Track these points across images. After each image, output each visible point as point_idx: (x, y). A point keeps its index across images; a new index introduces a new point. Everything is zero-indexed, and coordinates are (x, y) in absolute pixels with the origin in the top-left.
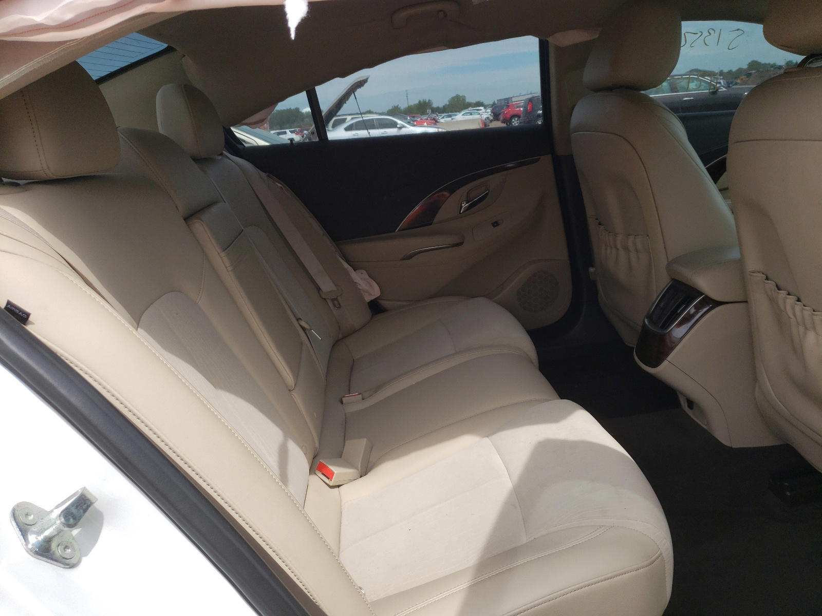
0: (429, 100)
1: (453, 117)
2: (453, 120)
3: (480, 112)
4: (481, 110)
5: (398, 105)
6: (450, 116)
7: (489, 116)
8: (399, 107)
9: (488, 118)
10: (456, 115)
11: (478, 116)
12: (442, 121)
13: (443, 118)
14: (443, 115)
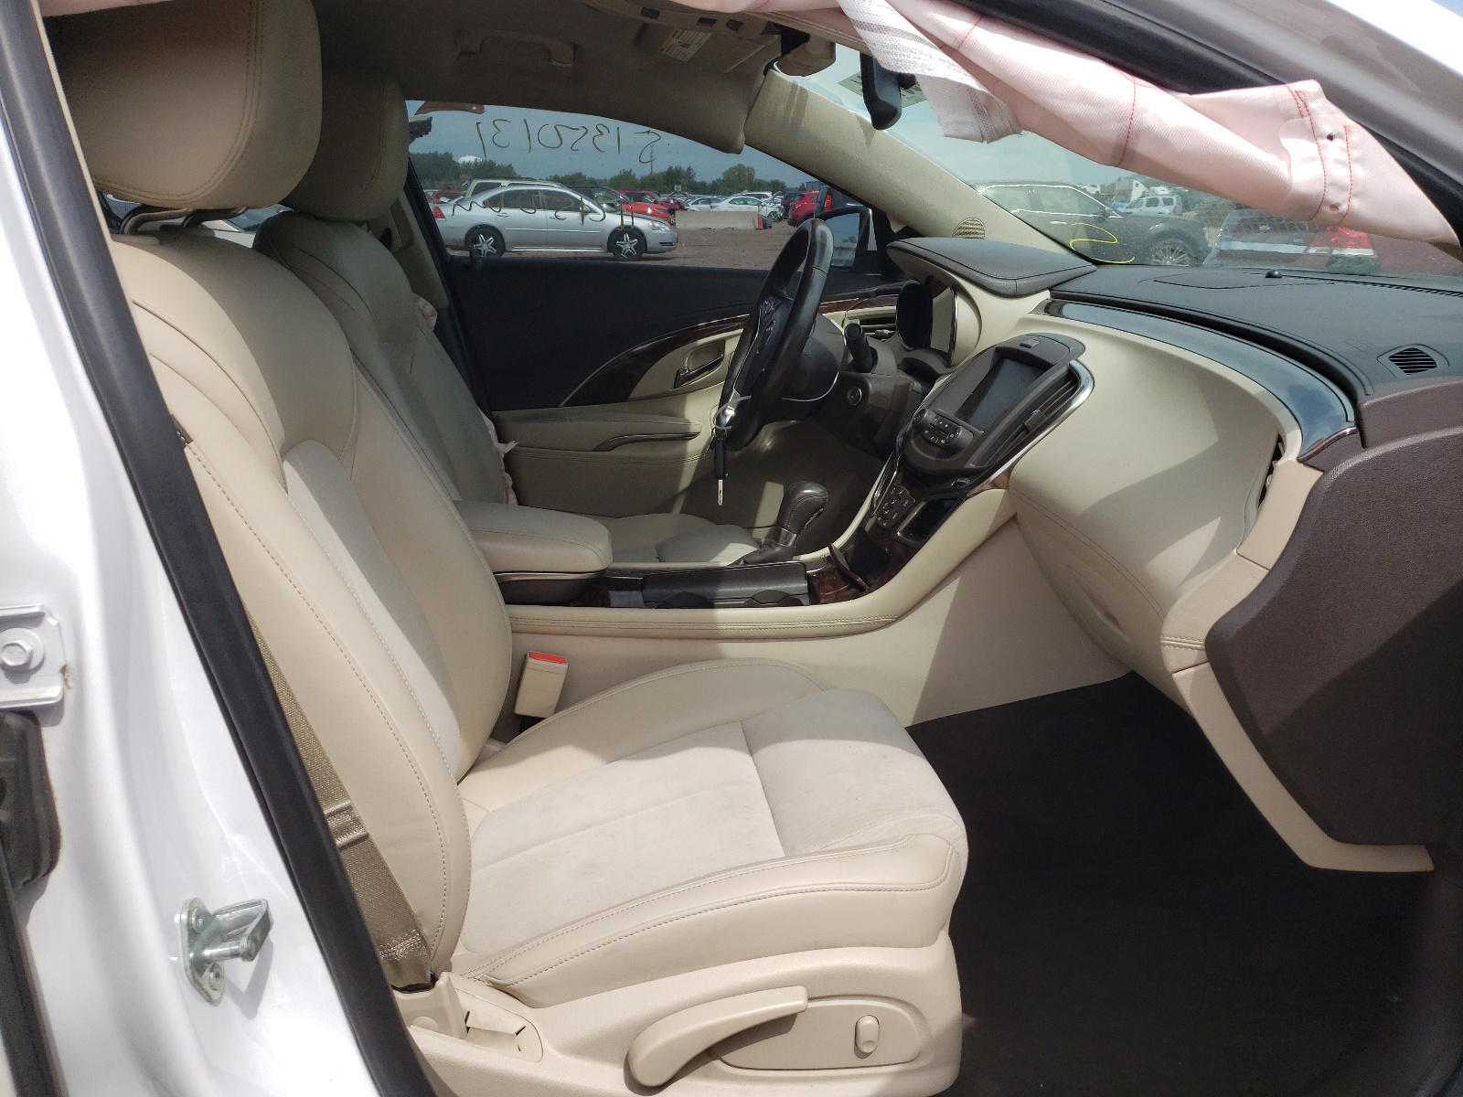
0: (689, 169)
1: (712, 204)
2: (714, 210)
3: (763, 200)
4: (766, 197)
5: (631, 170)
6: (709, 201)
7: (777, 210)
8: (632, 173)
9: (774, 213)
10: (718, 201)
11: (755, 208)
12: (694, 207)
13: (696, 203)
14: (698, 197)
